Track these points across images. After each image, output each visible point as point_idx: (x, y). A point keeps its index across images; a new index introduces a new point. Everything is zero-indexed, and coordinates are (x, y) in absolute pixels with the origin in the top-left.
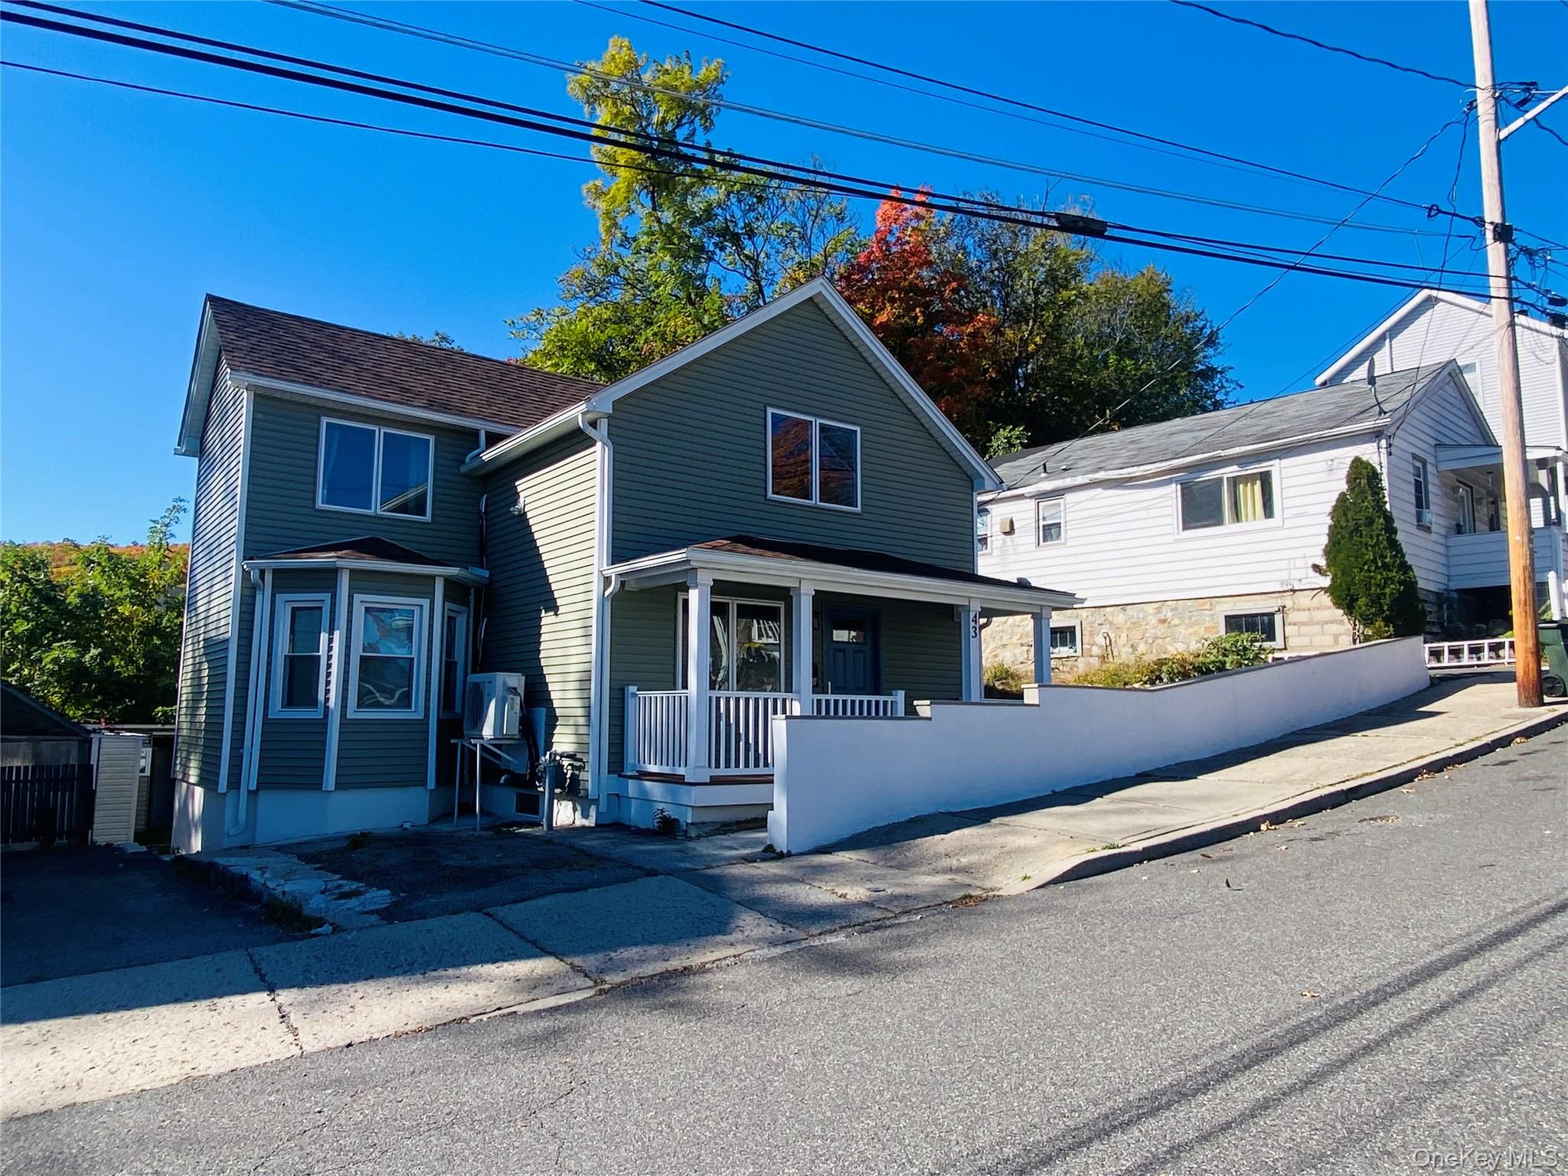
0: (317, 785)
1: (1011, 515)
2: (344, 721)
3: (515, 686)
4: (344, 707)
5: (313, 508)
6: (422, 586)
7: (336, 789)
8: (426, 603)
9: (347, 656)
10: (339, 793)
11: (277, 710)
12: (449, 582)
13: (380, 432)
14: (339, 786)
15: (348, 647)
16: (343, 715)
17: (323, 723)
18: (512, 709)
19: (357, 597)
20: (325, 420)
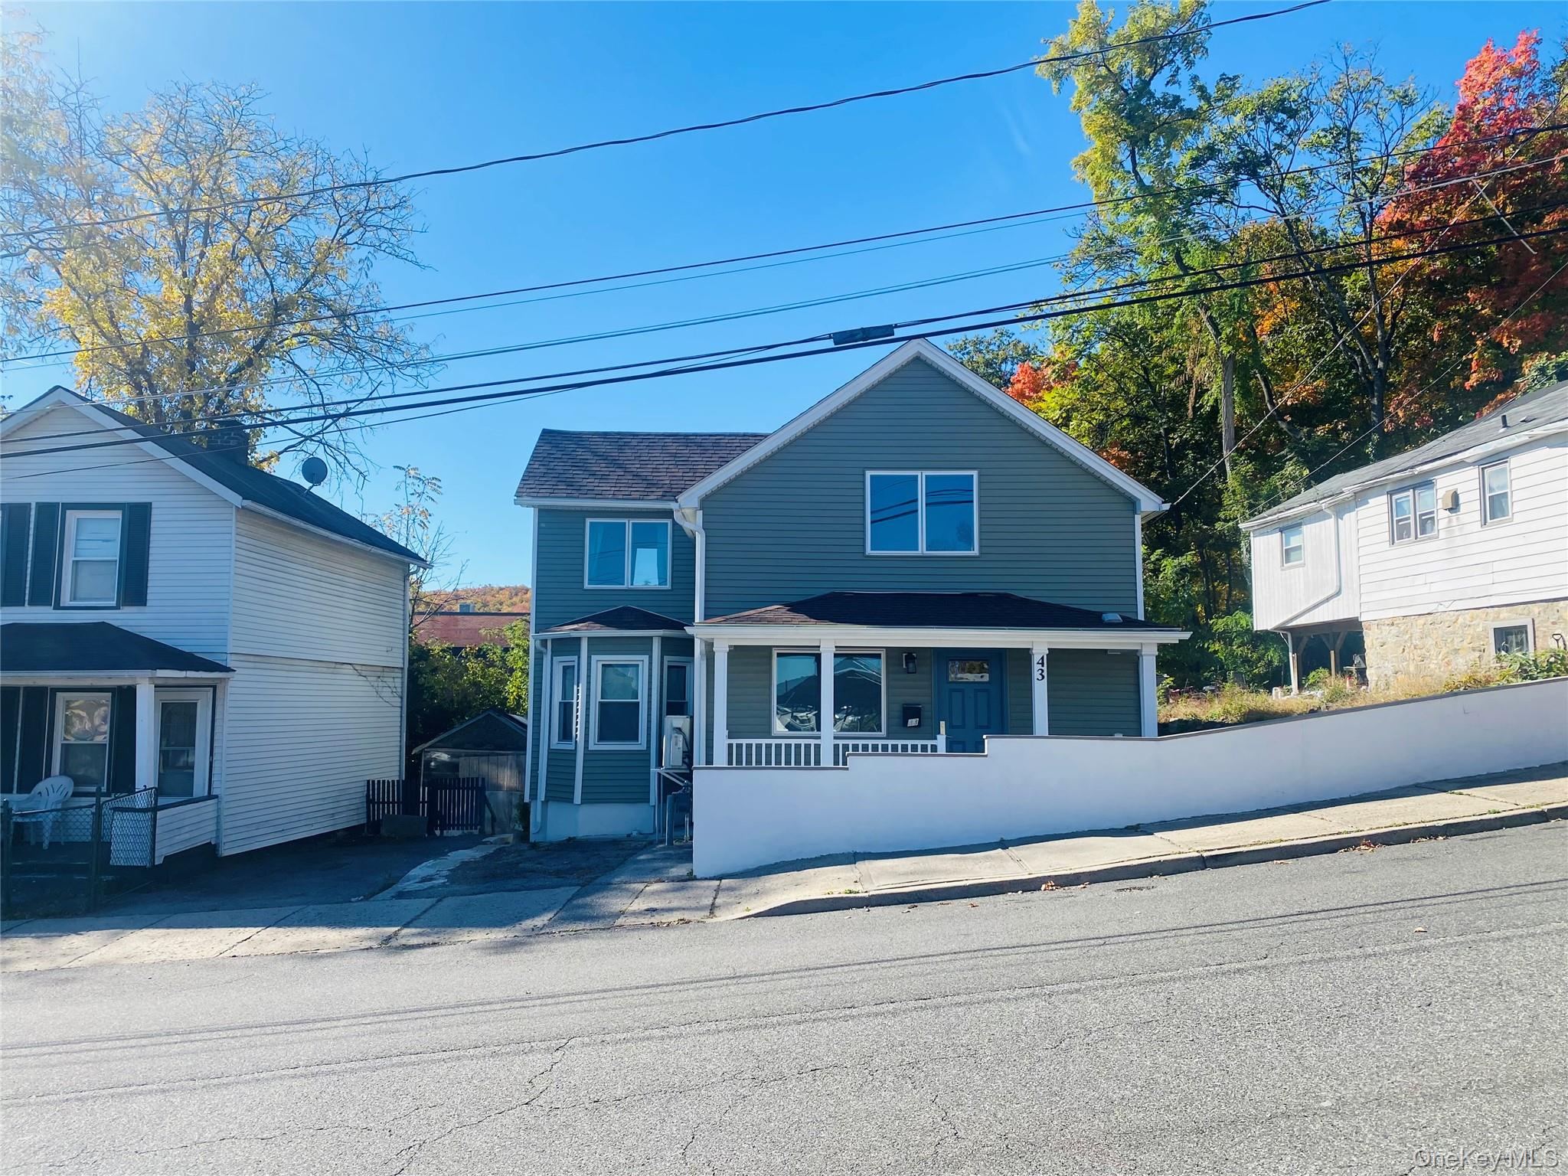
0: (570, 800)
1: (1455, 487)
2: (587, 752)
3: (680, 726)
4: (586, 741)
5: (582, 588)
6: (643, 646)
7: (582, 803)
8: (646, 658)
9: (588, 703)
10: (584, 806)
11: (556, 744)
12: (664, 639)
13: (629, 523)
14: (584, 801)
15: (588, 696)
16: (586, 747)
17: (574, 753)
18: (676, 744)
19: (594, 658)
20: (588, 521)
